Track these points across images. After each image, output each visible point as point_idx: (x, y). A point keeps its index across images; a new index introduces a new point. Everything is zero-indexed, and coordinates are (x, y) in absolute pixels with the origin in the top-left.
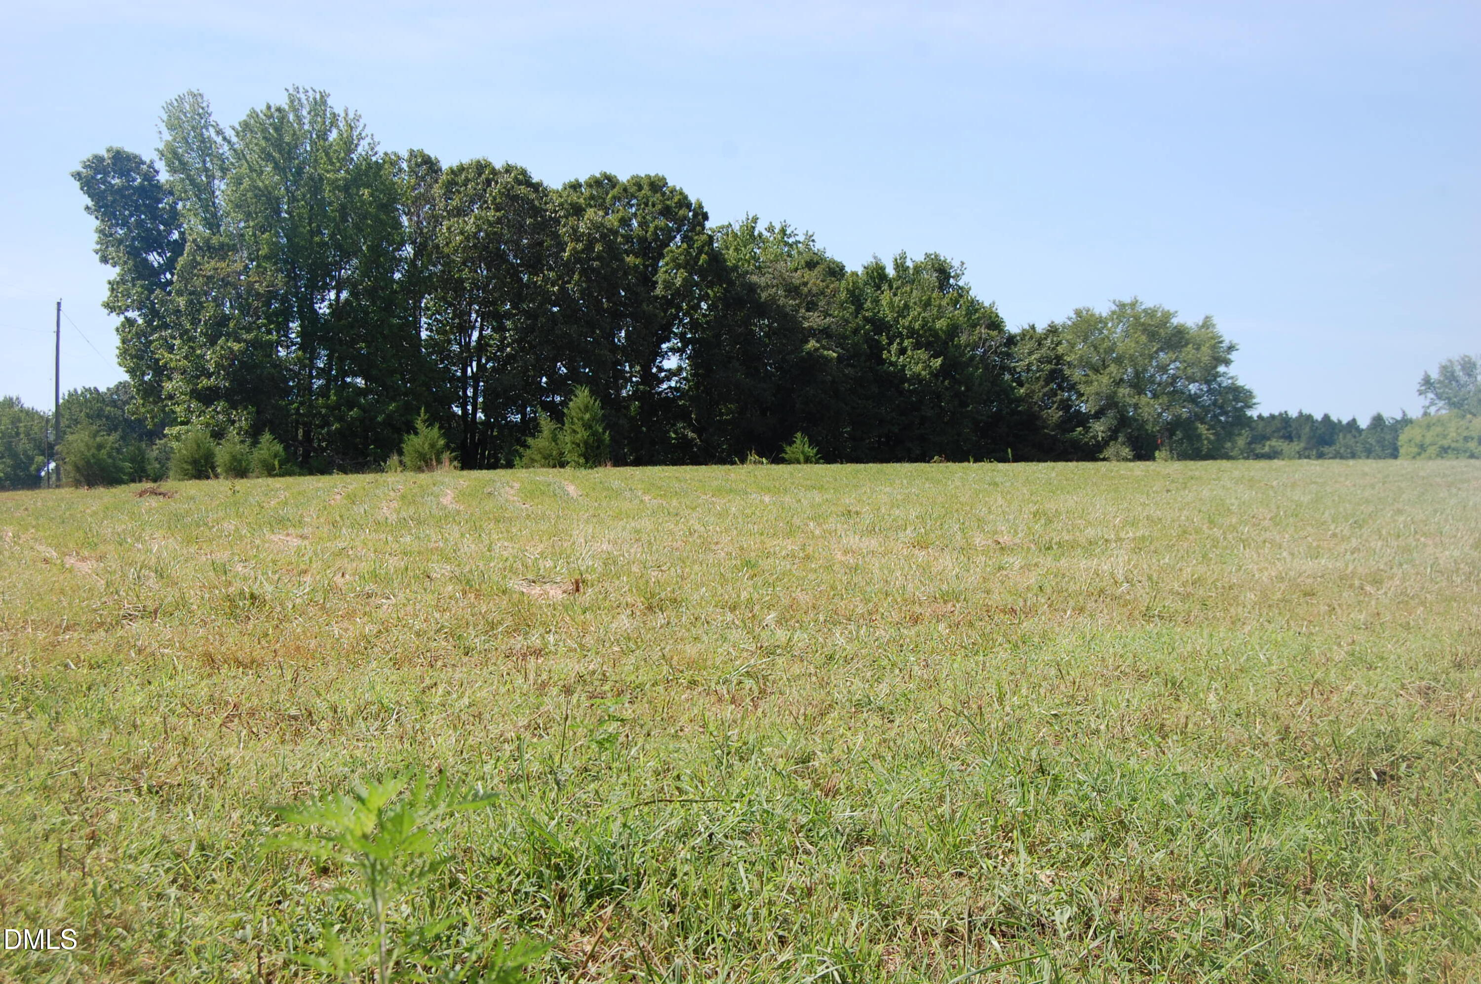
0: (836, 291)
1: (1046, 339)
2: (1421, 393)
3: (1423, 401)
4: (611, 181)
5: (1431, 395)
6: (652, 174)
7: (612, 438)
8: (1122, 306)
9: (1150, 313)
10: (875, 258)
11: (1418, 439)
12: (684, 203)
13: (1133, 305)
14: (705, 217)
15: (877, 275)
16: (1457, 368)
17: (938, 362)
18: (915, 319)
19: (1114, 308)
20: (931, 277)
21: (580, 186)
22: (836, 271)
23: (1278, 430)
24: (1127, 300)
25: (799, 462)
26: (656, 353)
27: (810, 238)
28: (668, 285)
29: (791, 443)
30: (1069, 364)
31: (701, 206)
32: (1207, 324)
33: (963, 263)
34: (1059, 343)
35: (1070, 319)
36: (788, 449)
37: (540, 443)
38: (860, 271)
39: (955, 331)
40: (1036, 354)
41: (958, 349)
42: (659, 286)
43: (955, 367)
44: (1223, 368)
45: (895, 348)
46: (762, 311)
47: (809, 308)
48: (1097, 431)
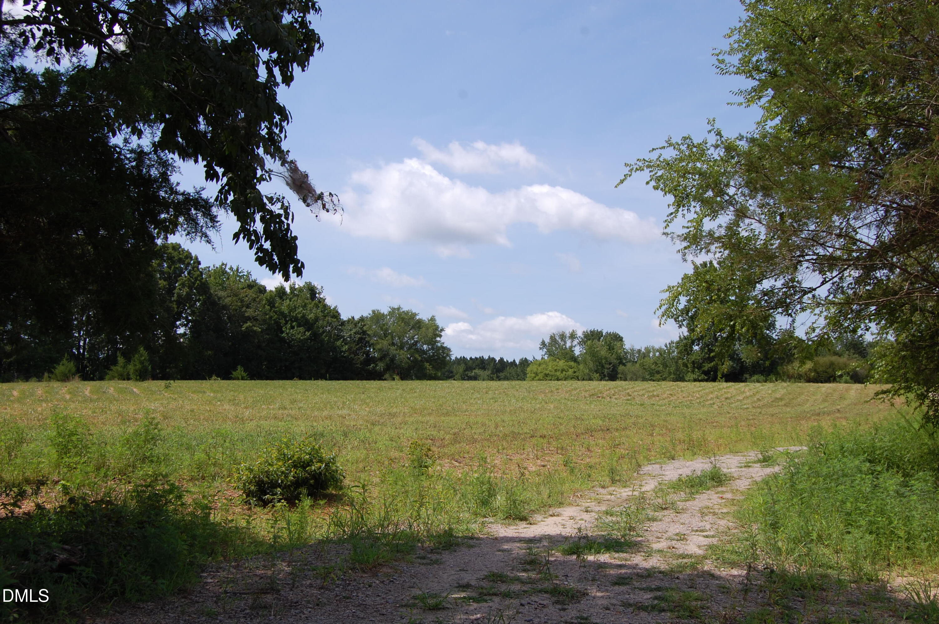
0: (261, 300)
1: (359, 323)
2: (540, 349)
3: (541, 353)
5: (545, 350)
6: (175, 244)
7: (152, 368)
8: (394, 309)
9: (406, 313)
11: (535, 370)
12: (189, 256)
13: (399, 309)
14: (199, 263)
15: (281, 291)
16: (557, 338)
17: (308, 334)
18: (299, 313)
19: (390, 310)
20: (307, 293)
22: (262, 290)
23: (478, 365)
24: (396, 307)
25: (238, 379)
26: (174, 326)
27: (249, 273)
28: (179, 296)
29: (235, 370)
30: (369, 335)
31: (197, 258)
32: (433, 319)
33: (322, 287)
34: (365, 325)
35: (370, 314)
36: (234, 373)
37: (118, 368)
38: (274, 290)
39: (317, 319)
40: (354, 330)
41: (318, 327)
42: (175, 295)
43: (316, 336)
44: (438, 339)
45: (289, 326)
46: (225, 307)
47: (248, 307)
48: (381, 366)
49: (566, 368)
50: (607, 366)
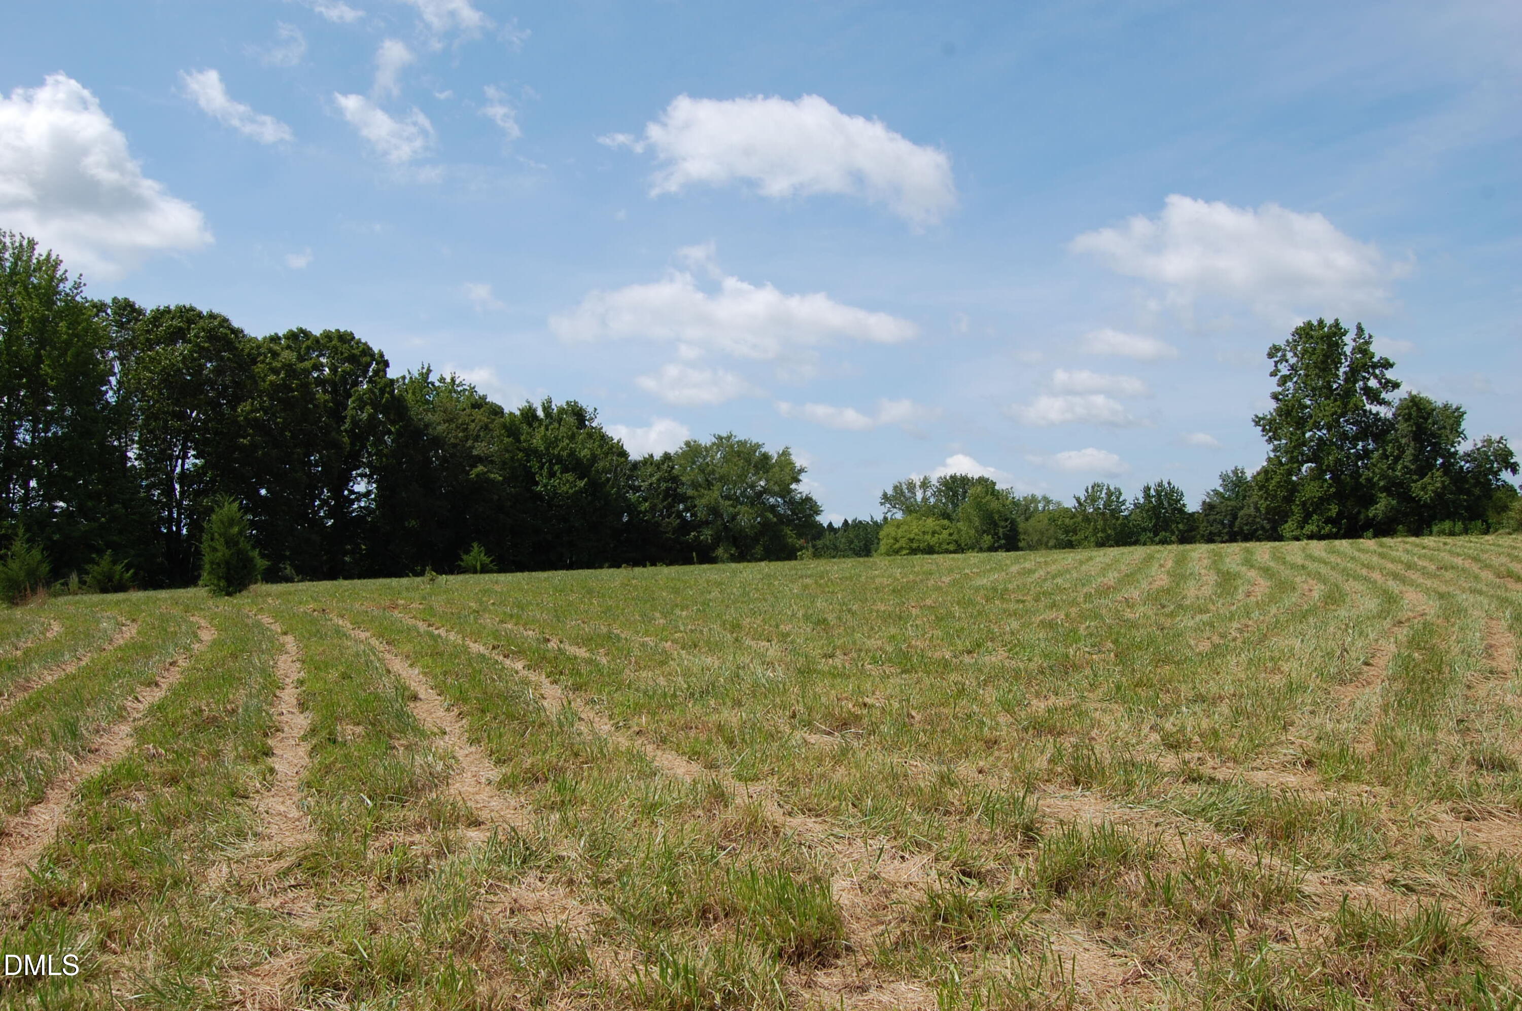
0: (497, 428)
1: (663, 464)
2: (882, 504)
3: (884, 509)
4: (306, 334)
5: (888, 505)
6: (342, 330)
8: (720, 438)
9: (742, 444)
10: (528, 402)
11: (893, 534)
12: (367, 351)
13: (729, 438)
14: (387, 365)
15: (529, 415)
16: (904, 487)
17: (582, 484)
18: (563, 449)
19: (714, 440)
20: (572, 420)
21: (279, 338)
22: (497, 411)
24: (724, 435)
25: (475, 572)
26: (346, 479)
27: (474, 387)
28: (355, 423)
29: (467, 552)
30: (682, 483)
31: (382, 355)
32: (785, 454)
33: (596, 409)
34: (673, 467)
35: (681, 448)
36: (465, 557)
38: (517, 411)
39: (594, 458)
40: (657, 476)
41: (597, 471)
42: (348, 420)
43: (595, 487)
44: (793, 486)
45: (545, 471)
46: (437, 442)
47: (477, 438)
48: (707, 535)
49: (937, 528)
50: (1003, 523)
